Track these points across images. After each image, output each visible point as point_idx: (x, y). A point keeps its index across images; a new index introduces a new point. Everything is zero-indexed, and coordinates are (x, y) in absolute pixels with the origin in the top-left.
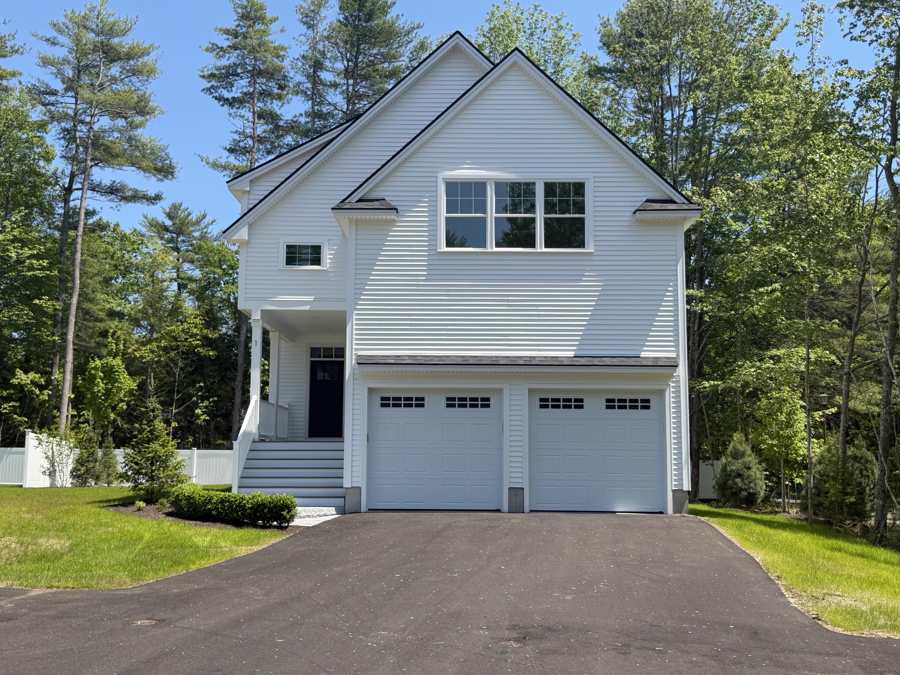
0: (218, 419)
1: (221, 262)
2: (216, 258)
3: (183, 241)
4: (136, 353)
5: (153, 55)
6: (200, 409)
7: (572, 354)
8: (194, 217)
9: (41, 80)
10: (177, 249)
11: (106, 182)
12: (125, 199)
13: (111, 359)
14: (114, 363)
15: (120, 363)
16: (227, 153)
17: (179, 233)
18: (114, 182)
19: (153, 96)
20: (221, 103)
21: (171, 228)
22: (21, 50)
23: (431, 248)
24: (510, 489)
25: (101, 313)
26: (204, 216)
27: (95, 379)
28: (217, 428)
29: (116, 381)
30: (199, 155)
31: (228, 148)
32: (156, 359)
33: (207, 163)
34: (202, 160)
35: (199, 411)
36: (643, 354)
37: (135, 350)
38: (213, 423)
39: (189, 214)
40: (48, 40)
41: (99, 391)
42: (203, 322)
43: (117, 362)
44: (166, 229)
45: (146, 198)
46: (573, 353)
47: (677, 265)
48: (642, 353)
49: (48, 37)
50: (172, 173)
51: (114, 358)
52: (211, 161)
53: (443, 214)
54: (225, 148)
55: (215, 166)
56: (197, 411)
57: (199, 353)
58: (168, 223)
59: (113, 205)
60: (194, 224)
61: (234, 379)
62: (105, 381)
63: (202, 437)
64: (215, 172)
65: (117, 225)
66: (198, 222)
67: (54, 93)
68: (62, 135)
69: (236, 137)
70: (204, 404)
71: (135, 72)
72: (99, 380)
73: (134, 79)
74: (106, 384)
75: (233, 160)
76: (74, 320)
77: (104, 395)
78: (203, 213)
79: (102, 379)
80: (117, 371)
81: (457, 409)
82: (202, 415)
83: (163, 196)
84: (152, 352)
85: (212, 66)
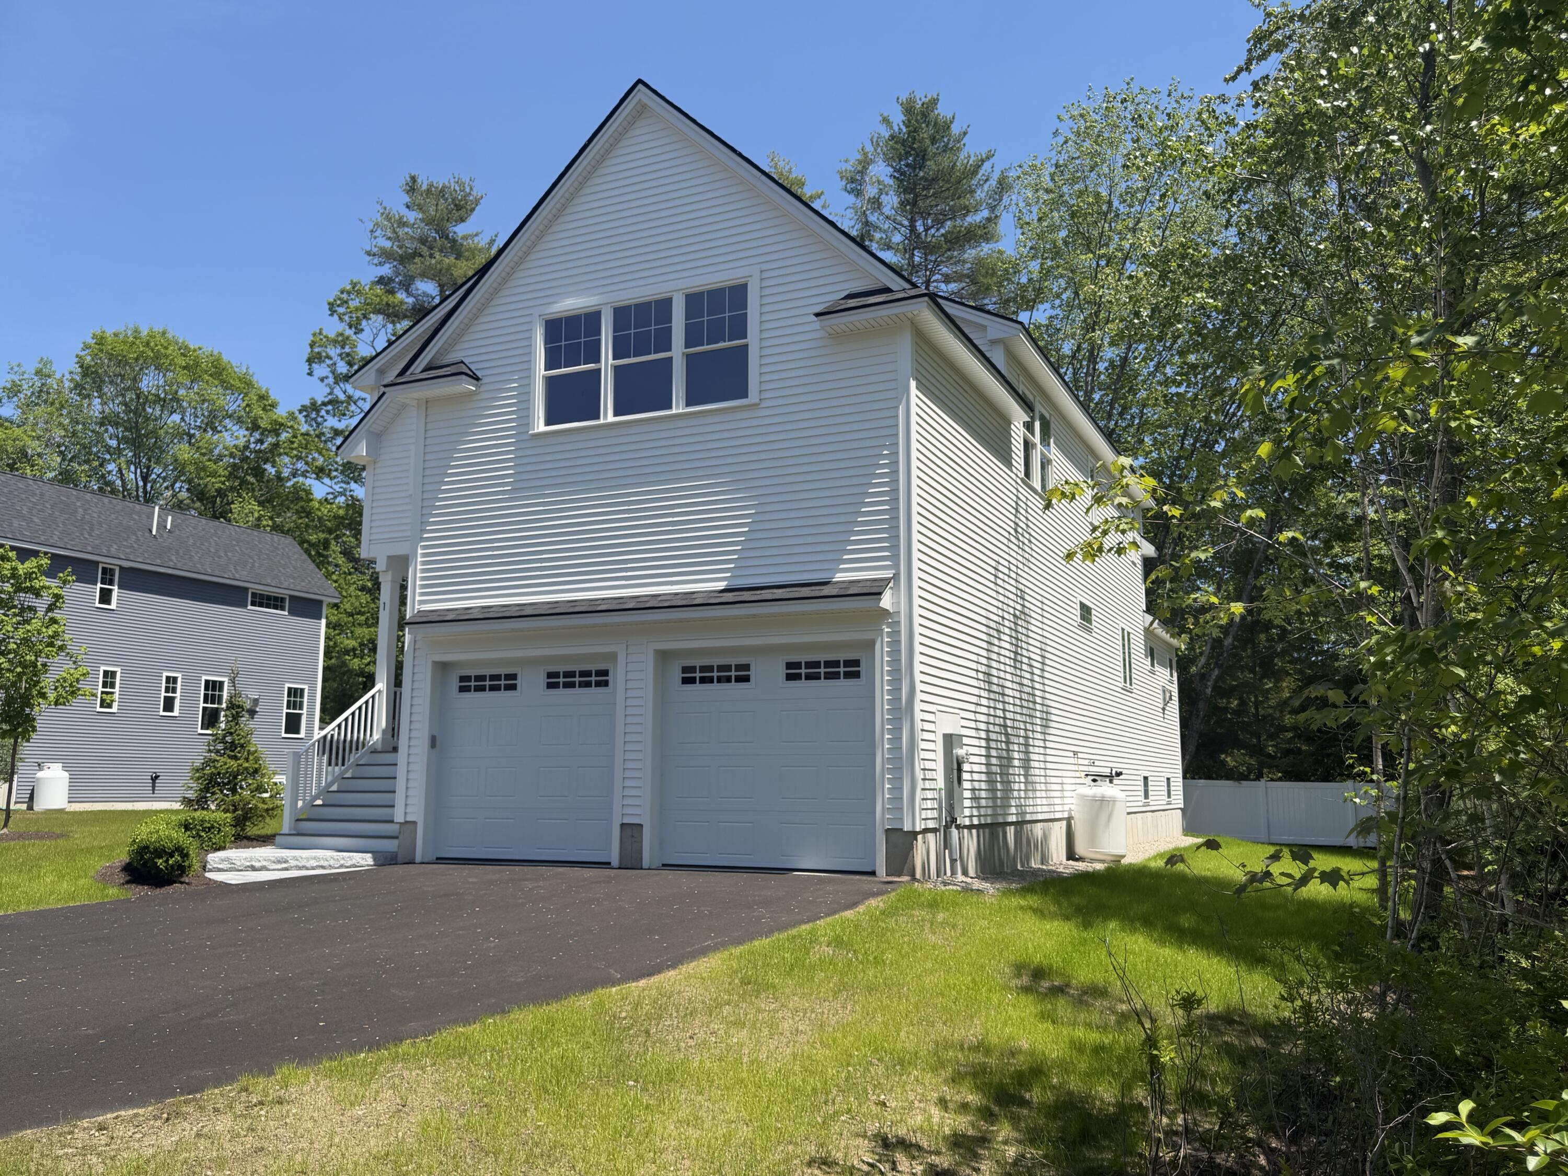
7: (722, 585)
23: (522, 429)
24: (622, 825)
36: (839, 577)
46: (725, 583)
47: (897, 407)
48: (838, 575)
53: (540, 371)
81: (561, 691)
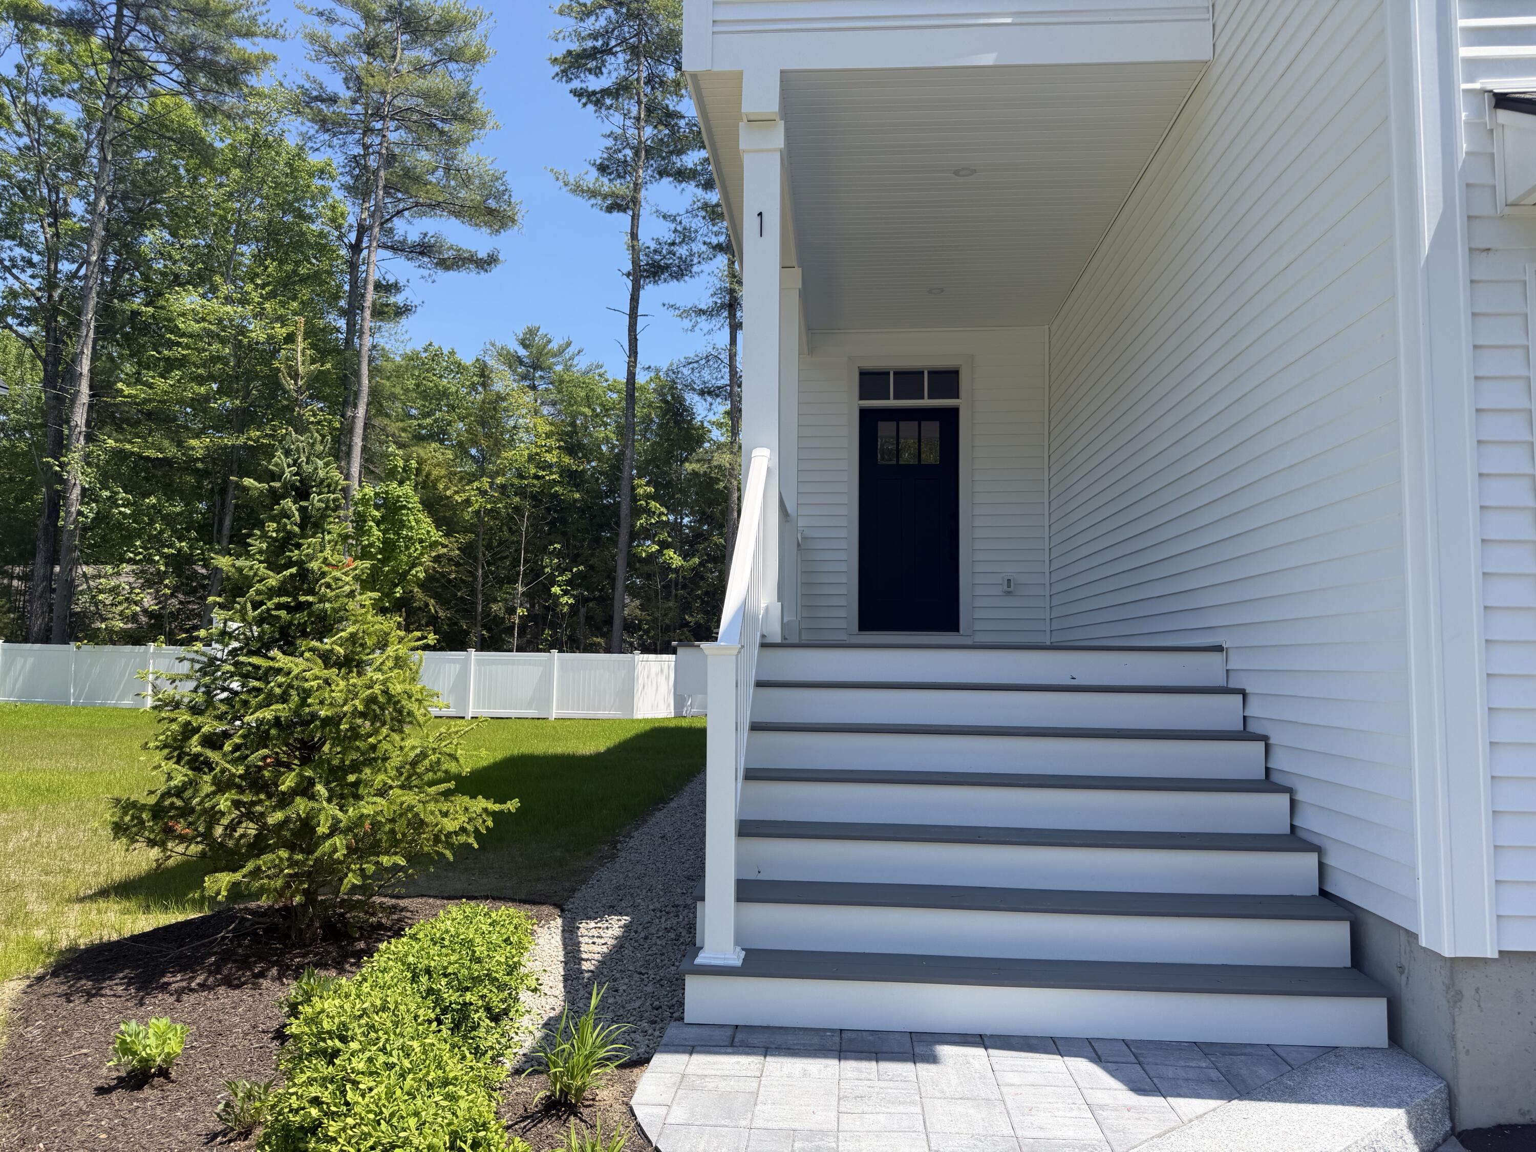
0: (591, 605)
1: (588, 400)
2: (583, 394)
3: (542, 377)
4: (456, 497)
5: (481, 28)
6: (559, 586)
8: (554, 346)
9: (311, 75)
10: (534, 388)
11: (414, 237)
12: (444, 264)
13: (395, 485)
14: (399, 491)
15: (411, 493)
16: (594, 173)
17: (536, 367)
18: (425, 235)
19: (481, 93)
20: (584, 100)
21: (526, 360)
22: (281, 31)
25: (403, 435)
26: (569, 344)
27: (365, 521)
28: (589, 619)
29: (402, 525)
30: (552, 170)
31: (598, 162)
32: (489, 506)
33: (566, 185)
34: (557, 179)
35: (556, 590)
37: (456, 492)
38: (583, 611)
39: (549, 341)
40: (321, 14)
41: (371, 545)
42: (562, 444)
43: (406, 492)
44: (521, 363)
45: (476, 262)
49: (321, 10)
50: (514, 221)
51: (401, 483)
52: (572, 181)
54: (594, 164)
55: (578, 190)
56: (553, 590)
57: (556, 495)
58: (522, 352)
59: (426, 272)
60: (555, 355)
61: (614, 541)
62: (382, 527)
63: (564, 634)
64: (579, 199)
65: (452, 353)
66: (561, 351)
67: (333, 100)
68: (348, 169)
69: (610, 142)
70: (565, 578)
71: (454, 56)
72: (371, 523)
73: (452, 66)
74: (385, 532)
75: (606, 184)
76: (360, 444)
77: (380, 551)
78: (566, 340)
79: (378, 524)
80: (404, 507)
82: (563, 596)
83: (501, 257)
84: (483, 493)
85: (570, 30)
